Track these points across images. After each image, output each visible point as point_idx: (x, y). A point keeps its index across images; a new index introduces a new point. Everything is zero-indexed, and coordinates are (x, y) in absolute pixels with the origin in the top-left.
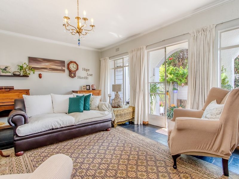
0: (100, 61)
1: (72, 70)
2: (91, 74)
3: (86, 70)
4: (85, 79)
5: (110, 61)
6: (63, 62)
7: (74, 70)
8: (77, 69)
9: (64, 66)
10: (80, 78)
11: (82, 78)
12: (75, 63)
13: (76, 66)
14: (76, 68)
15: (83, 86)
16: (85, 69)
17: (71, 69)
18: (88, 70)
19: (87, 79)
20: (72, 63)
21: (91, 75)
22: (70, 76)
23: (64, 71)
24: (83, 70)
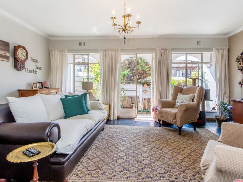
0: (49, 51)
1: (21, 58)
2: (40, 66)
3: (35, 60)
4: (33, 73)
5: (68, 53)
6: (7, 44)
7: (23, 59)
8: (27, 58)
9: (8, 51)
10: (28, 72)
11: (30, 72)
12: (24, 48)
13: (26, 54)
14: (26, 56)
15: (34, 83)
16: (33, 60)
17: (19, 57)
18: (37, 60)
19: (35, 73)
20: (21, 49)
21: (40, 68)
22: (15, 66)
23: (8, 58)
24: (31, 61)
